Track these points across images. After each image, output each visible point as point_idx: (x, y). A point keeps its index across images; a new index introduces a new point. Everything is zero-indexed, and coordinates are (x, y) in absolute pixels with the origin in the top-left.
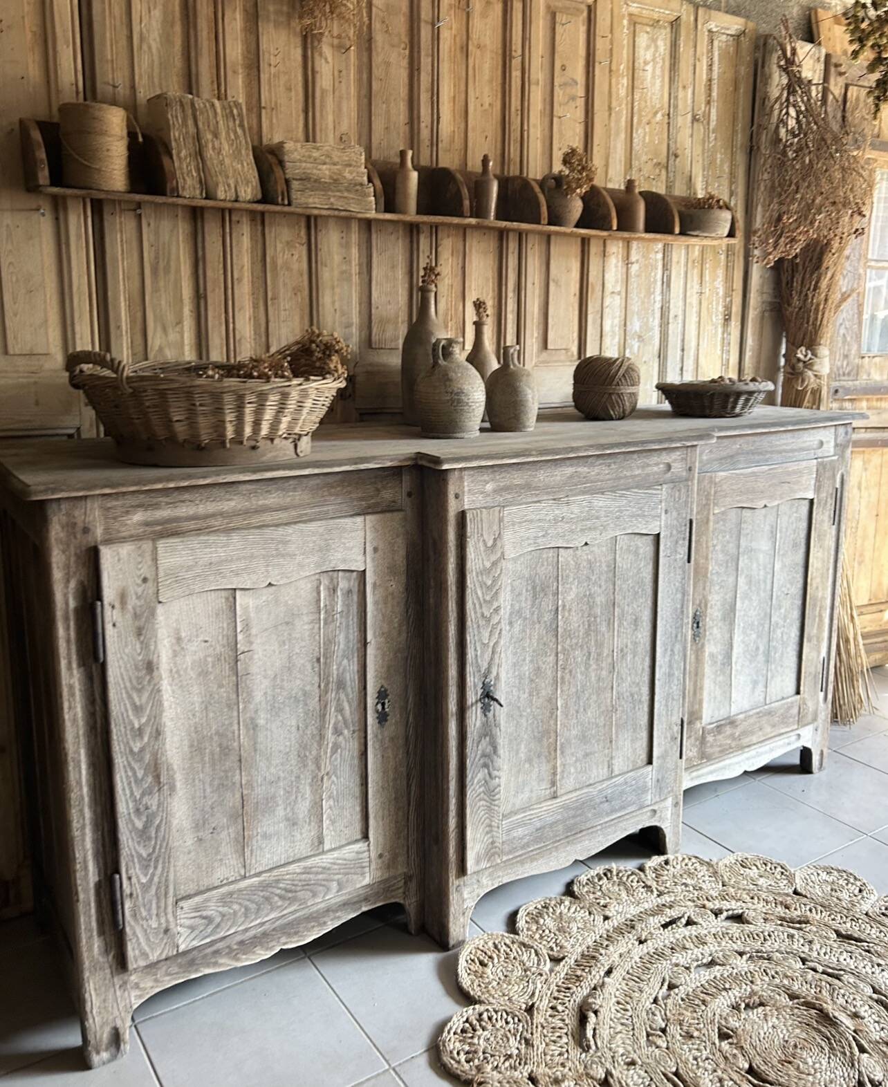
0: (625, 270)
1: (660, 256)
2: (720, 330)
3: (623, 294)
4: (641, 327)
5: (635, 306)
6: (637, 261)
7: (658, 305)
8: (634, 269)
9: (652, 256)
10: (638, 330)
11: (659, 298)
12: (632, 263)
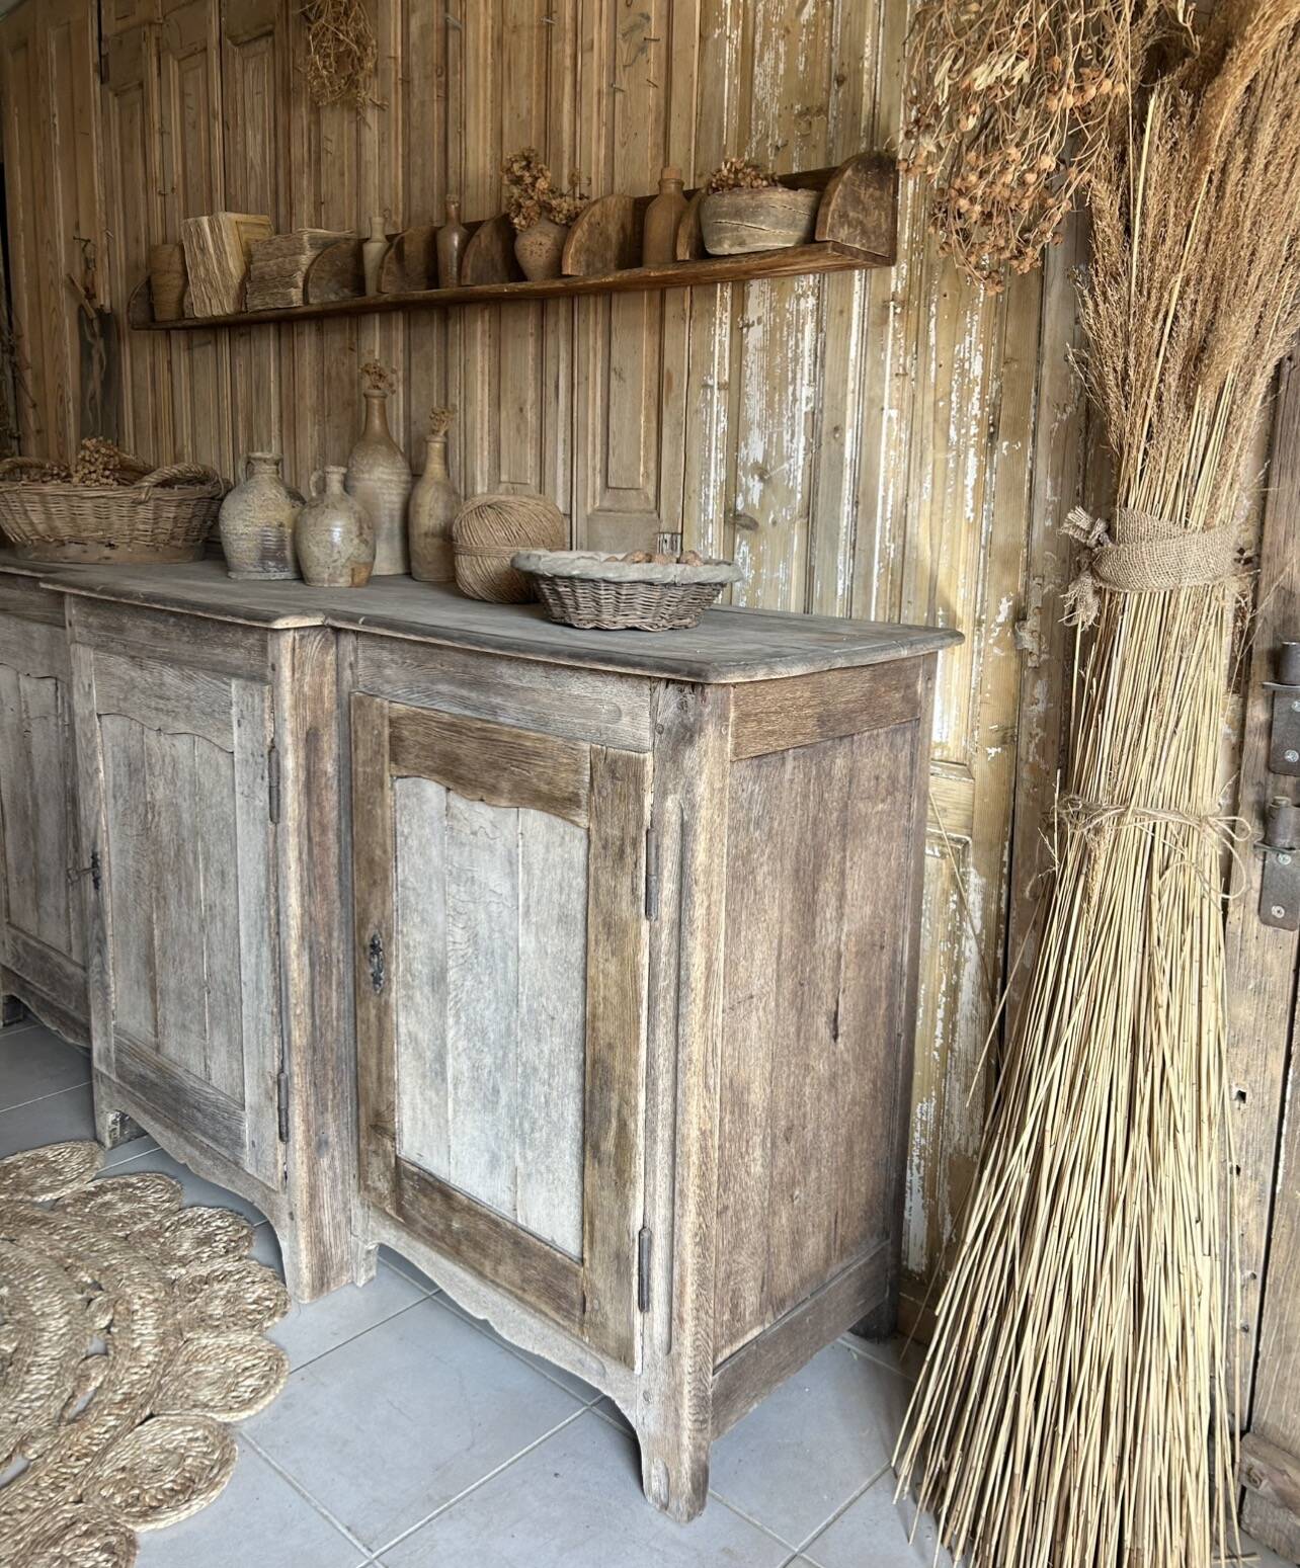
0: (736, 339)
1: (812, 301)
2: (972, 462)
3: (734, 387)
4: (766, 454)
5: (755, 407)
6: (759, 320)
7: (804, 408)
8: (755, 337)
9: (790, 305)
10: (761, 461)
11: (805, 391)
12: (748, 326)
